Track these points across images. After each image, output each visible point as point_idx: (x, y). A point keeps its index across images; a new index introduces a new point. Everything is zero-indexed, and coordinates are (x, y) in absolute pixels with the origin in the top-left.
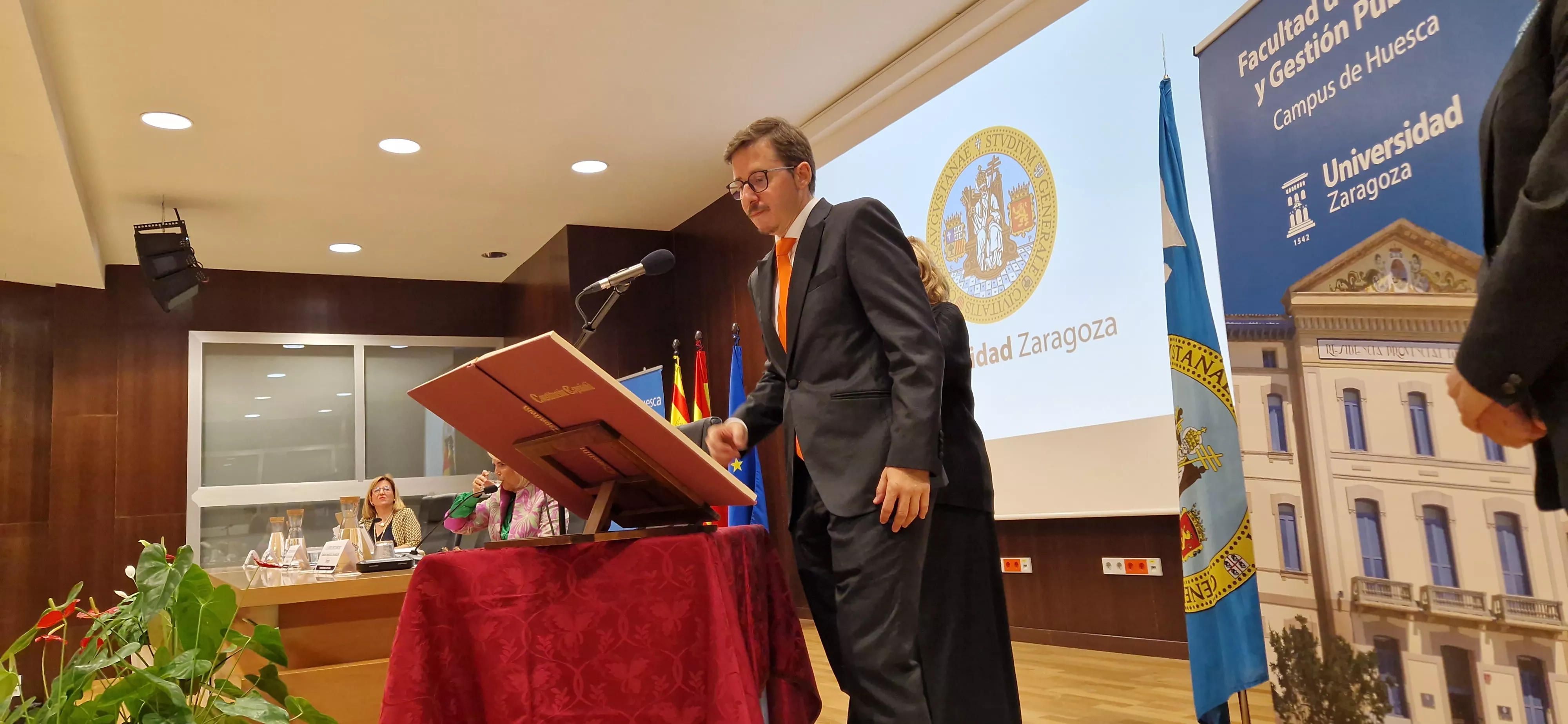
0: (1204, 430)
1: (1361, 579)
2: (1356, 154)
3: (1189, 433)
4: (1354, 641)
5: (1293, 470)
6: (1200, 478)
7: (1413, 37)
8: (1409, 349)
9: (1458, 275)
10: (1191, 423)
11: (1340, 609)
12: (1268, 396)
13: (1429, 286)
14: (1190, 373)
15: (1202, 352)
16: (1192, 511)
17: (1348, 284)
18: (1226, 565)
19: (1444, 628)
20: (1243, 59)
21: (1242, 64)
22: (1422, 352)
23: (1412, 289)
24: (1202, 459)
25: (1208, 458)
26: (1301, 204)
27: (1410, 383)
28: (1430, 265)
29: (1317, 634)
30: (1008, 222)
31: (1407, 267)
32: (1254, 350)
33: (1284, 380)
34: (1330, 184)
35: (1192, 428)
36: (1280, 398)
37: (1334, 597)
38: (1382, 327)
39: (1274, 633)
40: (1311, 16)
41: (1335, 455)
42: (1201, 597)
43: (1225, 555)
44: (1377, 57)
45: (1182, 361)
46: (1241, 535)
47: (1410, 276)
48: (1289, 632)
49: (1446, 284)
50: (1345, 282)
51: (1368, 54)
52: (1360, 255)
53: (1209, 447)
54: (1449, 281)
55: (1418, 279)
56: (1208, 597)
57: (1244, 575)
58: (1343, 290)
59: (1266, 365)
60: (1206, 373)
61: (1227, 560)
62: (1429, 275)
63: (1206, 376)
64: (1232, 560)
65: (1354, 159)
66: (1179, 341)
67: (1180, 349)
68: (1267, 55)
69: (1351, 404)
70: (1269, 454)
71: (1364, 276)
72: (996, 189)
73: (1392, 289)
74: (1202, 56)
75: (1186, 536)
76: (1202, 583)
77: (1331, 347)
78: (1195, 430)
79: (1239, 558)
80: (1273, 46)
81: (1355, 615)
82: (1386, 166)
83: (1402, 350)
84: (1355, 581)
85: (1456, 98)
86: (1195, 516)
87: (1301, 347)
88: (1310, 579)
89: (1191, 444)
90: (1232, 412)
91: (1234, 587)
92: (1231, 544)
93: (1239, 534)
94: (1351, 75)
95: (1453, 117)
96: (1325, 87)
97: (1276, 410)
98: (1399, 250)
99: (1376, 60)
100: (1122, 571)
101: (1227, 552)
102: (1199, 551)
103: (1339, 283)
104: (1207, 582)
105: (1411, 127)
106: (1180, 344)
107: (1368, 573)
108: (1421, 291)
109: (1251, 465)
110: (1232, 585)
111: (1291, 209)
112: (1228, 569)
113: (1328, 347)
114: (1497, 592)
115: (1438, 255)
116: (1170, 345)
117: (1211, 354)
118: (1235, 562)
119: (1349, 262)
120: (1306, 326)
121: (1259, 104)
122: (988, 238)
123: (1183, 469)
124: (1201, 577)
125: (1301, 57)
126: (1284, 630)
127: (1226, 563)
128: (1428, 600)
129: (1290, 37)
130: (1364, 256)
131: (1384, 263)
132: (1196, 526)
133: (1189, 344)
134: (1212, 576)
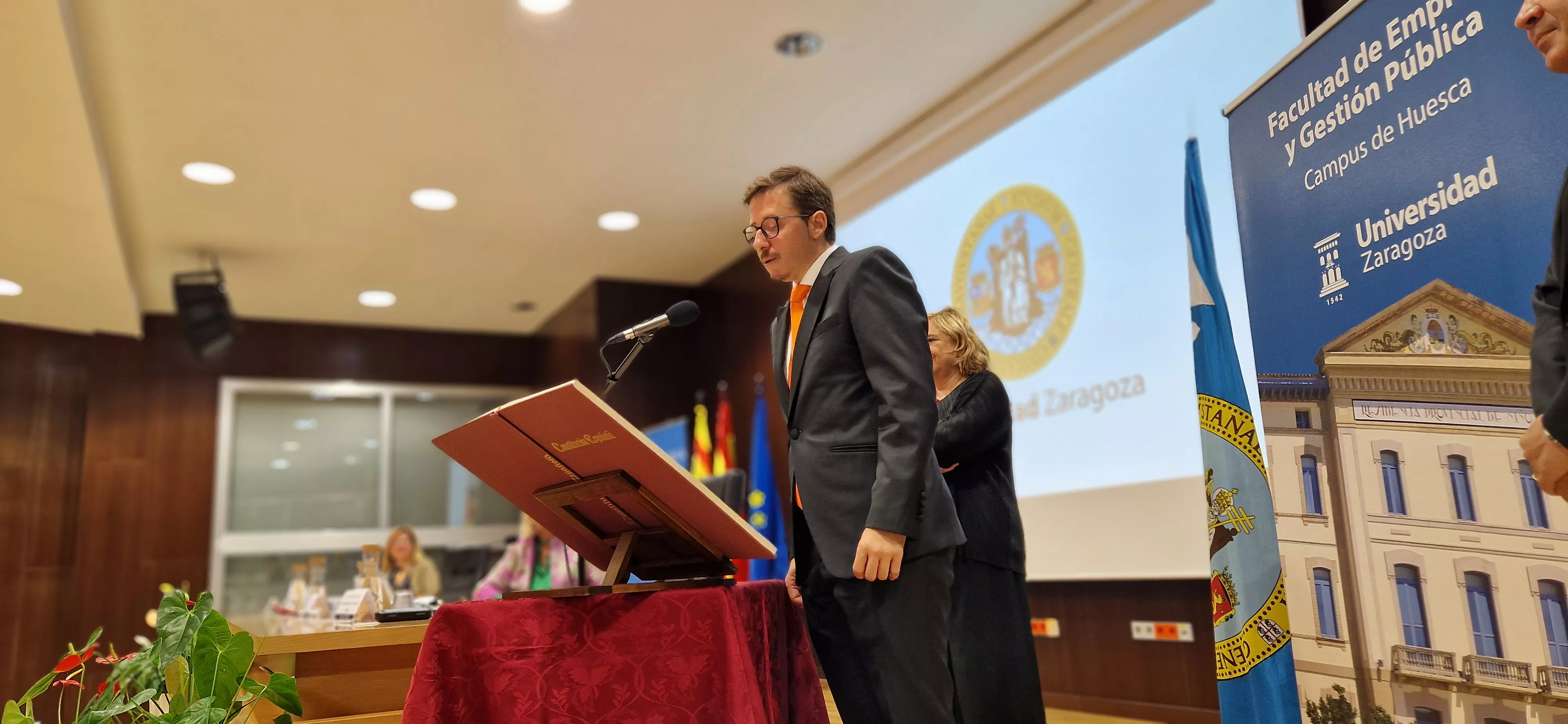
0: (1235, 491)
1: (1402, 648)
2: (1390, 214)
3: (1220, 494)
4: (1395, 713)
5: (1328, 533)
6: (1232, 540)
7: (1446, 99)
8: (1448, 411)
9: (1496, 337)
10: (1223, 484)
11: (1379, 679)
12: (1302, 457)
13: (1467, 348)
14: (1220, 434)
15: (1232, 412)
16: (1223, 575)
17: (1383, 344)
18: (1260, 631)
19: (1489, 700)
20: (1273, 120)
21: (1272, 125)
22: (1461, 415)
23: (1450, 351)
24: (1233, 521)
25: (1240, 520)
26: (1334, 264)
27: (1449, 446)
28: (1469, 326)
29: (1356, 705)
30: (1034, 279)
31: (1444, 328)
32: (1288, 410)
33: (1318, 441)
34: (1363, 244)
35: (1223, 490)
36: (1314, 459)
37: (1373, 666)
38: (1420, 388)
39: (1310, 703)
40: (1342, 77)
41: (1373, 518)
42: (1234, 664)
43: (1259, 621)
44: (1409, 118)
45: (1212, 421)
46: (1275, 600)
47: (1447, 336)
48: (1326, 702)
49: (1485, 346)
50: (1381, 342)
51: (1399, 115)
52: (1396, 315)
53: (1240, 509)
54: (1487, 343)
55: (1456, 340)
56: (1241, 663)
57: (1279, 641)
58: (1379, 351)
59: (1299, 426)
60: (1236, 434)
61: (1260, 625)
62: (1468, 337)
63: (1236, 437)
64: (1266, 625)
65: (1388, 219)
66: (1209, 400)
67: (1210, 408)
68: (1297, 116)
69: (1389, 467)
70: (1303, 516)
71: (1400, 336)
72: (1022, 246)
73: (1430, 350)
74: (1231, 117)
75: (1217, 600)
76: (1235, 649)
77: (1367, 408)
78: (1226, 491)
79: (1273, 623)
80: (1303, 107)
81: (1394, 684)
82: (1421, 226)
83: (1441, 412)
84: (1395, 649)
85: (1490, 160)
86: (1226, 579)
87: (1335, 408)
88: (1348, 646)
89: (1221, 505)
90: (1264, 474)
91: (1268, 654)
92: (1265, 609)
93: (1272, 599)
94: (1383, 136)
95: (1487, 178)
96: (1356, 148)
97: (1310, 472)
98: (1436, 311)
99: (1408, 121)
100: (1152, 636)
101: (1260, 618)
102: (1231, 616)
103: (1374, 343)
104: (1239, 648)
105: (1445, 188)
106: (1210, 404)
107: (1408, 640)
108: (1459, 353)
109: (1284, 528)
110: (1266, 651)
111: (1324, 269)
112: (1262, 635)
113: (1364, 408)
114: (1542, 664)
115: (1475, 316)
116: (1200, 405)
117: (1241, 414)
118: (1269, 628)
119: (1384, 322)
120: (1340, 387)
121: (1290, 164)
122: (1014, 295)
123: (1214, 530)
124: (1233, 643)
125: (1332, 118)
126: (1321, 701)
127: (1259, 629)
128: (1471, 670)
129: (1320, 99)
130: (1400, 316)
131: (1420, 323)
132: (1228, 589)
133: (1219, 403)
134: (1245, 642)
